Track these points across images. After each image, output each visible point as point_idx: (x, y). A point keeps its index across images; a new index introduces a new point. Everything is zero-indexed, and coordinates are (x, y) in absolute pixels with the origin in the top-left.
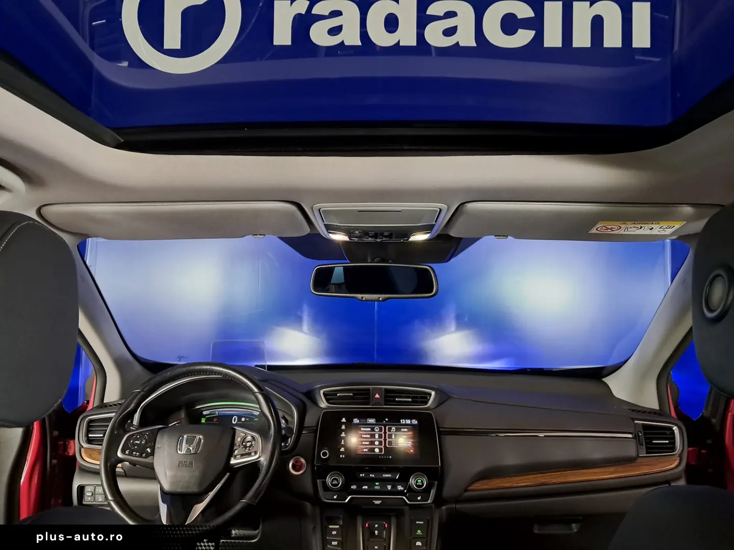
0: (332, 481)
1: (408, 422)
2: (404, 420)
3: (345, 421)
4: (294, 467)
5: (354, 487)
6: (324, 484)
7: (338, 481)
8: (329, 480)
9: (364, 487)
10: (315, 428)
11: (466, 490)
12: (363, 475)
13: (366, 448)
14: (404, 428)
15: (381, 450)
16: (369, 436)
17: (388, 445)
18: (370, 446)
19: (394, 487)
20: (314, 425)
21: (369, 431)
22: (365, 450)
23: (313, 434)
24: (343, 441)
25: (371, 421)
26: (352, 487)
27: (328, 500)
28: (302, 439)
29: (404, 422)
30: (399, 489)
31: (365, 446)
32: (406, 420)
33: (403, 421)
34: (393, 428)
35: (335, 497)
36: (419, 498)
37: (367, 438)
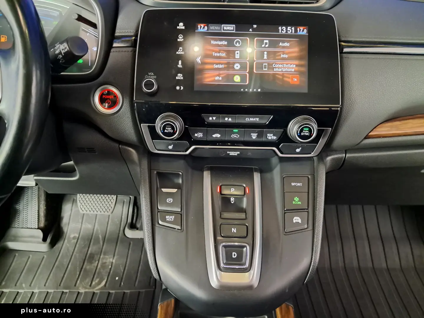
0: (164, 128)
1: (291, 30)
2: (284, 28)
3: (183, 28)
4: (102, 100)
5: (199, 135)
6: (152, 130)
7: (173, 128)
8: (158, 124)
9: (214, 136)
10: (134, 38)
11: (367, 137)
12: (214, 118)
13: (219, 75)
14: (283, 42)
15: (243, 78)
16: (224, 55)
17: (256, 71)
18: (225, 72)
19: (260, 135)
20: (132, 34)
21: (225, 45)
22: (217, 78)
23: (131, 49)
24: (180, 62)
25: (228, 28)
26: (196, 135)
27: (158, 150)
28: (113, 55)
29: (284, 32)
30: (270, 138)
31: (217, 73)
32: (289, 28)
33: (282, 30)
34: (265, 41)
35: (170, 147)
36: (298, 150)
37: (220, 57)
